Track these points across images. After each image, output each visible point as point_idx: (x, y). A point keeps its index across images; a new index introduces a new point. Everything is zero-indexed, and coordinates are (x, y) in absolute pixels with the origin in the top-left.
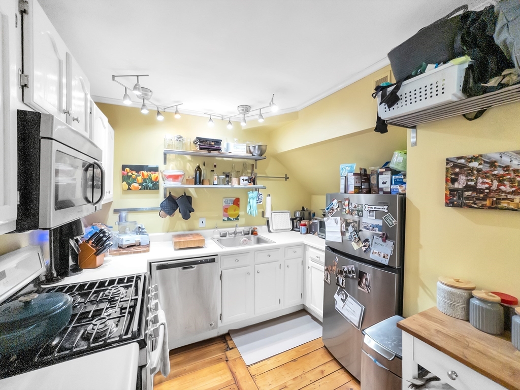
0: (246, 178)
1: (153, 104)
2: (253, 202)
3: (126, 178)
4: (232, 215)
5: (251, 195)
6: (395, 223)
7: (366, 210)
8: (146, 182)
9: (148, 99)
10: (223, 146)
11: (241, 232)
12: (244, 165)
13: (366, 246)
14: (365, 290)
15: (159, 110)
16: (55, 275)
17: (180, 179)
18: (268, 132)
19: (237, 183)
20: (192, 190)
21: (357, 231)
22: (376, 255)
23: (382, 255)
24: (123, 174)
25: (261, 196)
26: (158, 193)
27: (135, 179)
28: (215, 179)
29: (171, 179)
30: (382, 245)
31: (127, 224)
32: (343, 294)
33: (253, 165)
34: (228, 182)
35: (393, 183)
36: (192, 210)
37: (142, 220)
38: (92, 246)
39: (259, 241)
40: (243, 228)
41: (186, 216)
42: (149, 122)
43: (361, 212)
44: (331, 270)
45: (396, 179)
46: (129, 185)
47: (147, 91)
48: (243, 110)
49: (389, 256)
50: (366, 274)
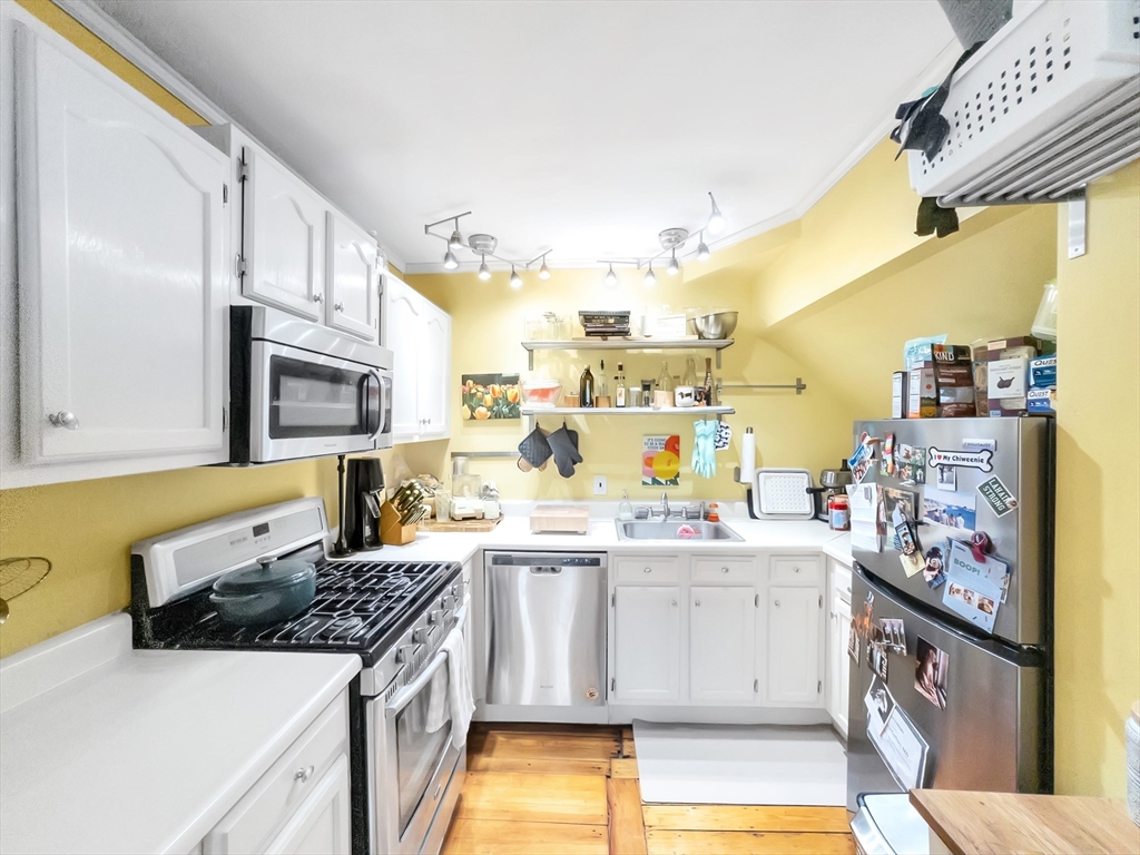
0: (686, 390)
1: (503, 260)
2: (706, 446)
3: (468, 398)
4: (662, 474)
5: (700, 428)
6: (1014, 504)
7: (933, 463)
8: (498, 405)
9: (490, 253)
10: (634, 325)
11: (681, 512)
12: (690, 361)
13: (933, 569)
14: (933, 697)
15: (516, 269)
16: (345, 546)
17: (551, 396)
18: (748, 281)
19: (669, 401)
20: (580, 419)
21: (914, 524)
22: (959, 597)
23: (976, 600)
24: (464, 391)
25: (727, 431)
26: (519, 424)
27: (481, 399)
28: (620, 395)
29: (536, 398)
30: (974, 570)
31: (466, 479)
32: (881, 697)
33: (708, 361)
34: (647, 402)
35: (1032, 382)
36: (577, 459)
37: (492, 473)
38: (397, 509)
39: (718, 534)
40: (687, 504)
41: (566, 472)
42: (498, 293)
43: (919, 472)
44: (861, 627)
45: (1041, 370)
46: (473, 410)
47: (486, 240)
48: (670, 241)
49: (996, 605)
50: (935, 651)
